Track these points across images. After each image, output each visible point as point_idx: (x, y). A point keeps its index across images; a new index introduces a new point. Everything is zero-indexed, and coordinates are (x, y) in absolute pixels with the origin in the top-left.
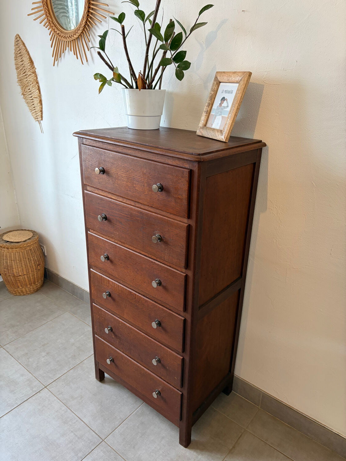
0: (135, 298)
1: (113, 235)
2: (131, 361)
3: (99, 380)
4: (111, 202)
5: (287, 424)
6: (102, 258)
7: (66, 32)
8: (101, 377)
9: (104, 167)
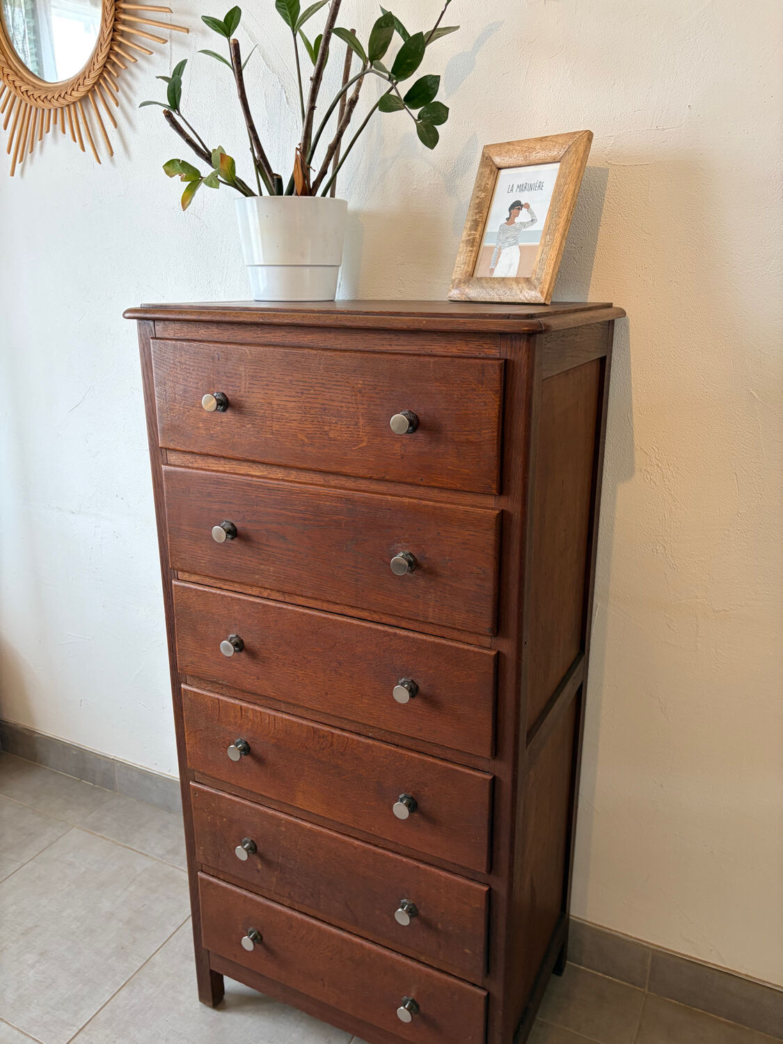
0: (332, 744)
1: (257, 577)
2: (319, 928)
3: (211, 1004)
4: (249, 485)
5: (723, 1019)
6: (227, 648)
7: (49, 88)
8: (213, 994)
9: (225, 392)
